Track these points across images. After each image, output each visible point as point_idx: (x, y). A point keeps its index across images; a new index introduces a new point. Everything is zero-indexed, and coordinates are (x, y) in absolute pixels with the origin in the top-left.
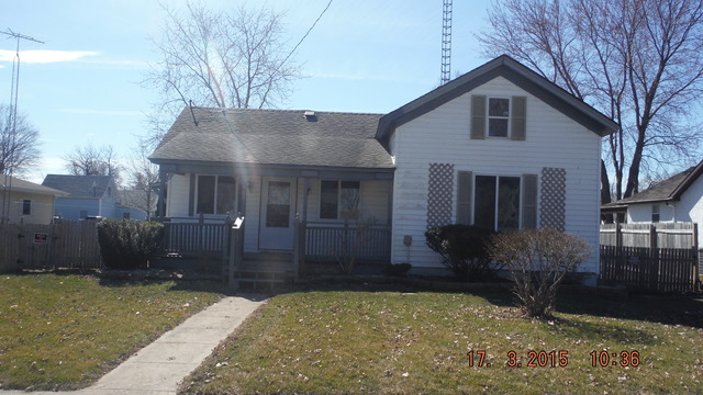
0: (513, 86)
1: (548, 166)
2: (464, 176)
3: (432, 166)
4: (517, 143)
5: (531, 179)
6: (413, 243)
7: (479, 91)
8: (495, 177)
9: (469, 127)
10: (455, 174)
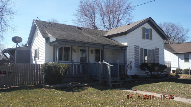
0: (149, 26)
1: (156, 47)
2: (142, 49)
3: (135, 46)
4: (150, 41)
5: (153, 50)
6: (132, 69)
7: (143, 26)
8: (147, 50)
9: (142, 36)
10: (140, 49)
